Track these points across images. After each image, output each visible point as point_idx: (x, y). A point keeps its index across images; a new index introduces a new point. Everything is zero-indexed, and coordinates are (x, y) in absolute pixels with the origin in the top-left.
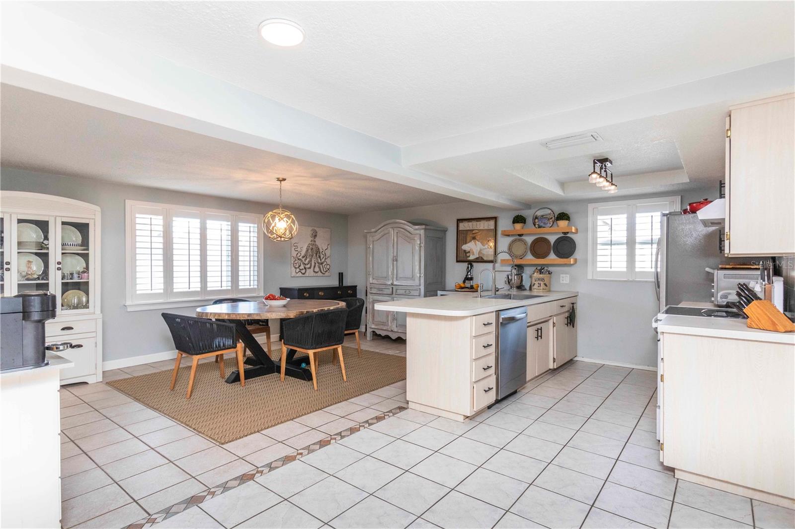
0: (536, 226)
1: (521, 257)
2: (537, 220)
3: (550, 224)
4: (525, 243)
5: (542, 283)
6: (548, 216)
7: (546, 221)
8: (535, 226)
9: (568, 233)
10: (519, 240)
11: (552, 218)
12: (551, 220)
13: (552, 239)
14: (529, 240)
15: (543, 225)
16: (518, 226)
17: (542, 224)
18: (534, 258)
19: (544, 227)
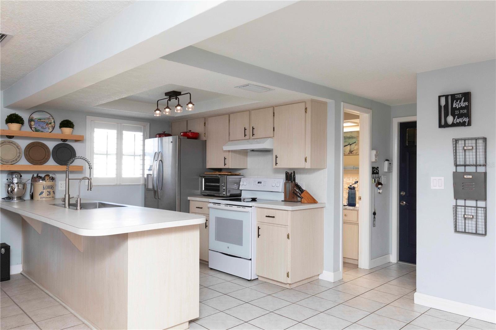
0: (33, 129)
1: (13, 163)
2: (33, 123)
3: (49, 129)
4: (18, 147)
5: (51, 191)
6: (47, 121)
7: (44, 125)
8: (31, 129)
9: (67, 140)
10: (9, 142)
11: (51, 123)
12: (50, 125)
13: (51, 145)
14: (23, 144)
15: (41, 130)
16: (15, 127)
17: (39, 128)
18: (30, 164)
19: (42, 132)
